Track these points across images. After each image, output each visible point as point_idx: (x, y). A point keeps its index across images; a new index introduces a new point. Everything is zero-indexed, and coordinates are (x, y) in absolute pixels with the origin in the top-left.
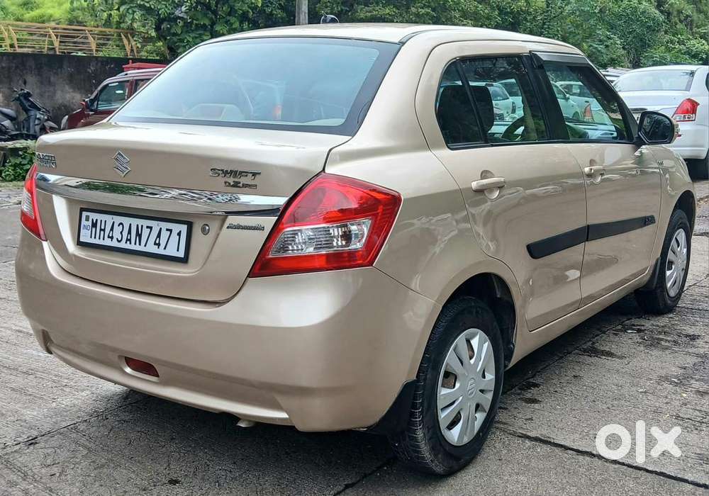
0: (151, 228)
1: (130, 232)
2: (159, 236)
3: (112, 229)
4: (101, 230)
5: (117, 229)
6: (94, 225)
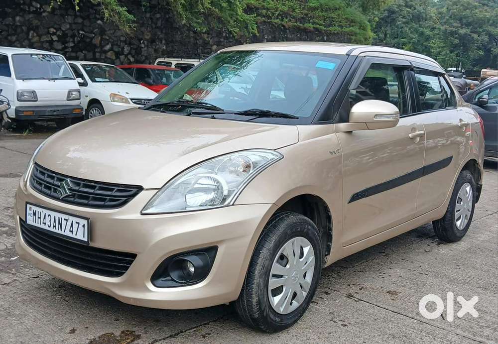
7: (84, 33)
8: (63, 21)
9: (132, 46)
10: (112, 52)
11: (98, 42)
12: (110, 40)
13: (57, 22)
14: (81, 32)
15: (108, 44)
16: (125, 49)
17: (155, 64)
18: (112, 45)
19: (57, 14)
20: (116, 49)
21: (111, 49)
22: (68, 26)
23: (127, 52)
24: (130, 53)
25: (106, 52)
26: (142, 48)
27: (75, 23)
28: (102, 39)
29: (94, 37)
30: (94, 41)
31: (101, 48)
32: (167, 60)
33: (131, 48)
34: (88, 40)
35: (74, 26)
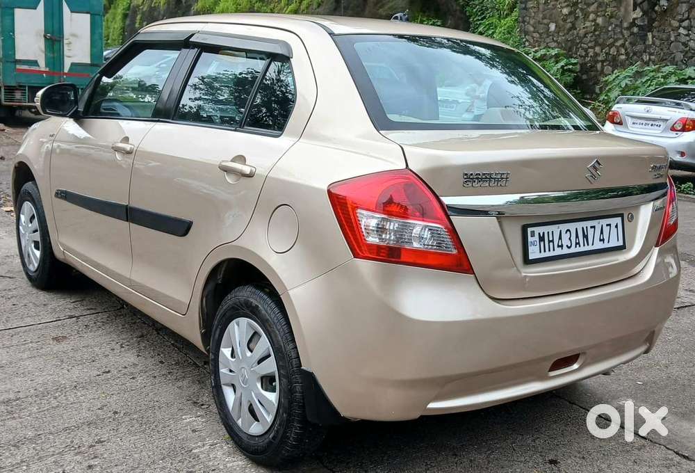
0: (594, 227)
1: (577, 236)
2: (602, 233)
3: (560, 238)
4: (549, 241)
5: (565, 237)
6: (542, 239)
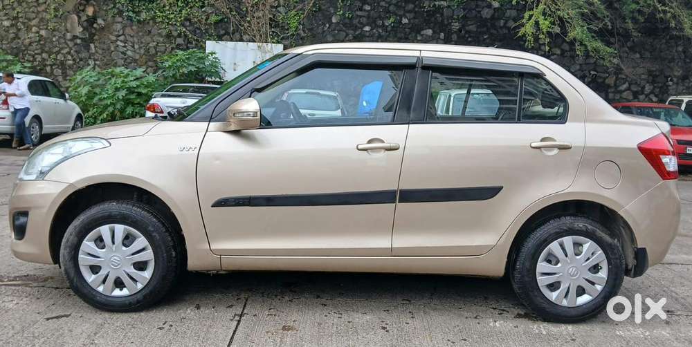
7: (595, 73)
8: (573, 62)
9: (655, 85)
10: (628, 91)
11: (613, 82)
12: (628, 79)
13: (566, 64)
14: (592, 73)
15: (624, 83)
16: (646, 88)
17: (667, 103)
18: (630, 85)
19: (566, 56)
20: (634, 88)
21: (628, 89)
22: (578, 67)
23: (649, 91)
24: (652, 92)
25: (621, 92)
26: (670, 86)
27: (586, 64)
28: (617, 79)
29: (607, 77)
30: (607, 81)
31: (616, 89)
32: (679, 98)
33: (655, 87)
34: (600, 80)
35: (584, 67)
